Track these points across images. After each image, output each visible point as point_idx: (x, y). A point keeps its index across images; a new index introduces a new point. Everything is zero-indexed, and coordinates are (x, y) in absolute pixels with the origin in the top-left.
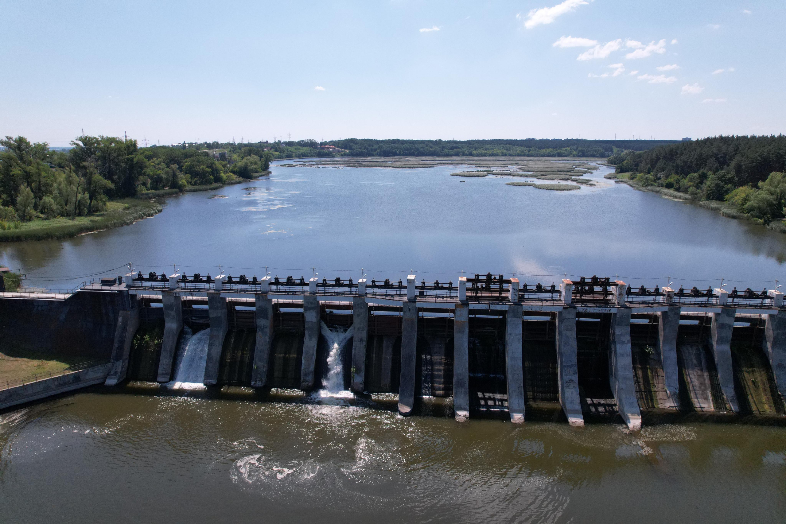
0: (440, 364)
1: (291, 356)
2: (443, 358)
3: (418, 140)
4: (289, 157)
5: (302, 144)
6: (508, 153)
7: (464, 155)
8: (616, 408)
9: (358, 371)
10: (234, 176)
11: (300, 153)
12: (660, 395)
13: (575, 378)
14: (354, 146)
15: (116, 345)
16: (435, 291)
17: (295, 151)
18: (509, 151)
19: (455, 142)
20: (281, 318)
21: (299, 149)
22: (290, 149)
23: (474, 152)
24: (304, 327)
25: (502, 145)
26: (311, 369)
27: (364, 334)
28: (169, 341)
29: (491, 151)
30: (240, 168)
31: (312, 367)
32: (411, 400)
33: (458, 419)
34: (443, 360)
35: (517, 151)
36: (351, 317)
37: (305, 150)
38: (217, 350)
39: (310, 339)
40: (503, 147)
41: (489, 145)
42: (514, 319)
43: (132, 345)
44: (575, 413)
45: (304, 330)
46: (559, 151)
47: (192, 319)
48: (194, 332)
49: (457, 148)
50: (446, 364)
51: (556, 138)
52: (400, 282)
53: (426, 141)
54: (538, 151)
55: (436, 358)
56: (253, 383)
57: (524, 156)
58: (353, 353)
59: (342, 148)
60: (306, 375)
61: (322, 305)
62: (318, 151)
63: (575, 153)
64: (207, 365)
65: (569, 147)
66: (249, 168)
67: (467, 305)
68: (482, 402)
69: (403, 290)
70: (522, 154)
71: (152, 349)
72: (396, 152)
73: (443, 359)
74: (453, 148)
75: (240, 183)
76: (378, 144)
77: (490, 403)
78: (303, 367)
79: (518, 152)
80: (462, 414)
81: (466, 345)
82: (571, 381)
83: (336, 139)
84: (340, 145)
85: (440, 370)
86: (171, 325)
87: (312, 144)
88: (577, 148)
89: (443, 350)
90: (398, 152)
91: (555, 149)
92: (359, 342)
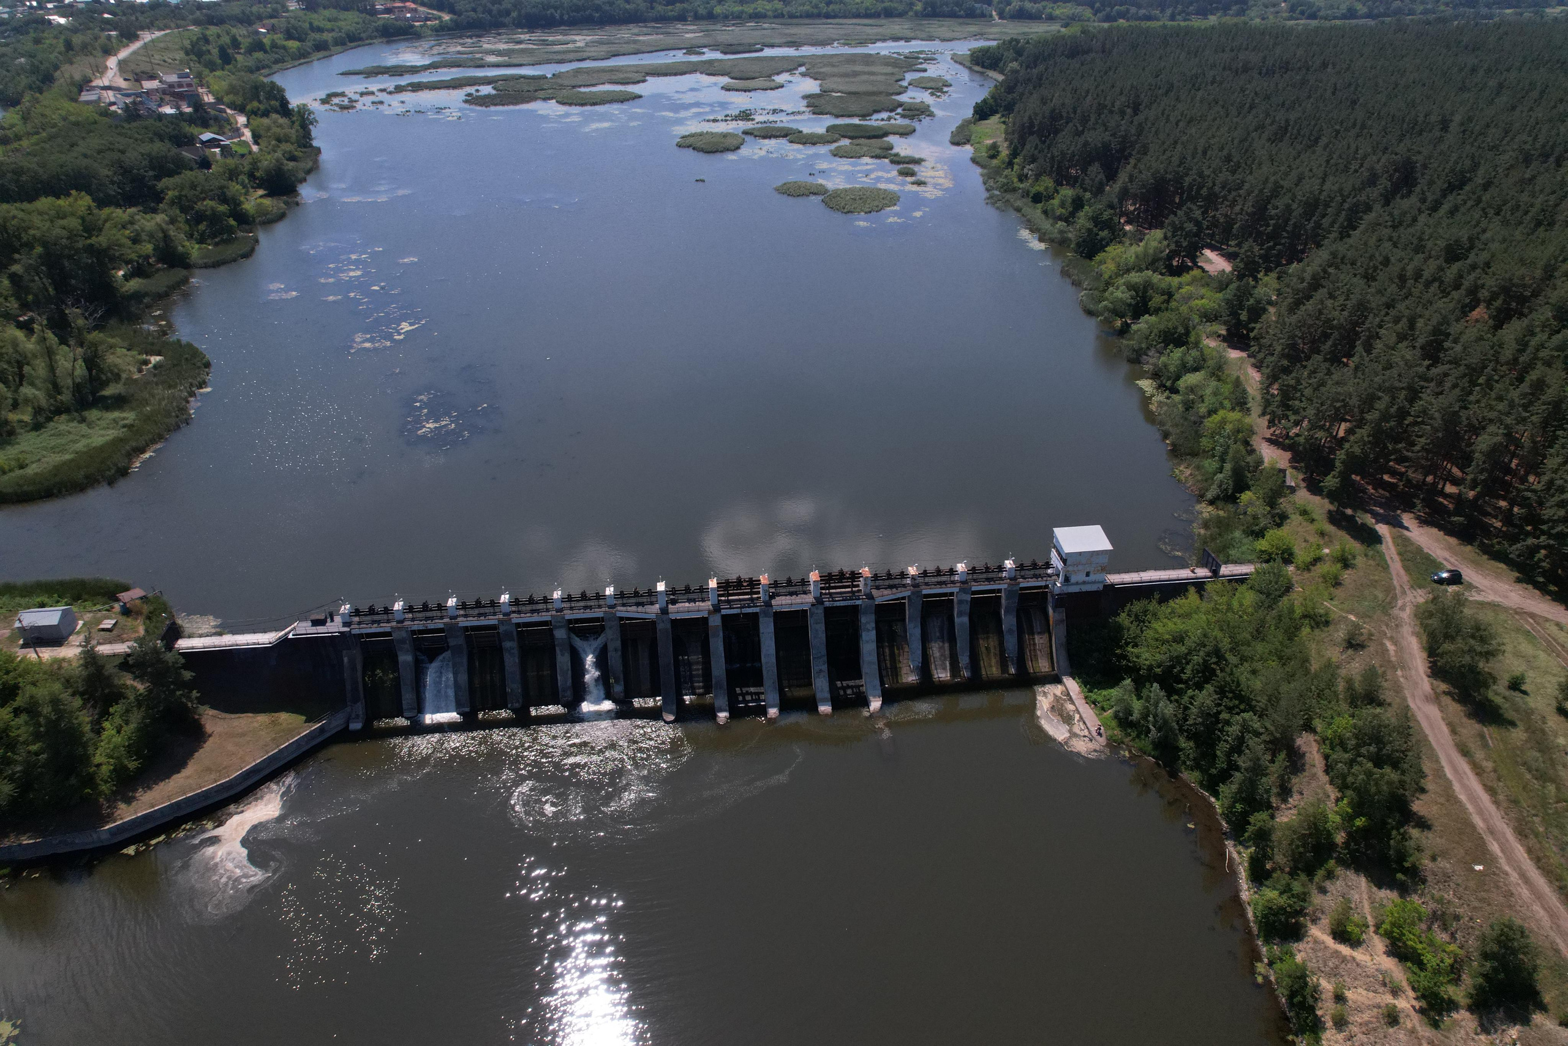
0: (697, 663)
1: (546, 673)
2: (700, 658)
8: (863, 689)
9: (617, 681)
10: (266, 198)
12: (905, 670)
13: (825, 667)
15: (348, 687)
20: (527, 638)
24: (553, 643)
26: (568, 682)
27: (618, 640)
28: (407, 675)
32: (674, 707)
33: (718, 720)
34: (700, 661)
36: (601, 628)
38: (463, 678)
39: (562, 655)
42: (765, 620)
43: (365, 683)
44: (824, 701)
45: (555, 648)
47: (424, 645)
48: (431, 661)
50: (703, 665)
55: (693, 658)
58: (609, 661)
59: (432, 8)
60: (564, 691)
61: (571, 621)
66: (285, 170)
67: (720, 610)
68: (741, 698)
69: (653, 597)
71: (388, 684)
77: (748, 698)
78: (559, 683)
80: (723, 715)
81: (721, 648)
82: (821, 671)
85: (698, 670)
86: (405, 658)
89: (700, 652)
92: (614, 651)
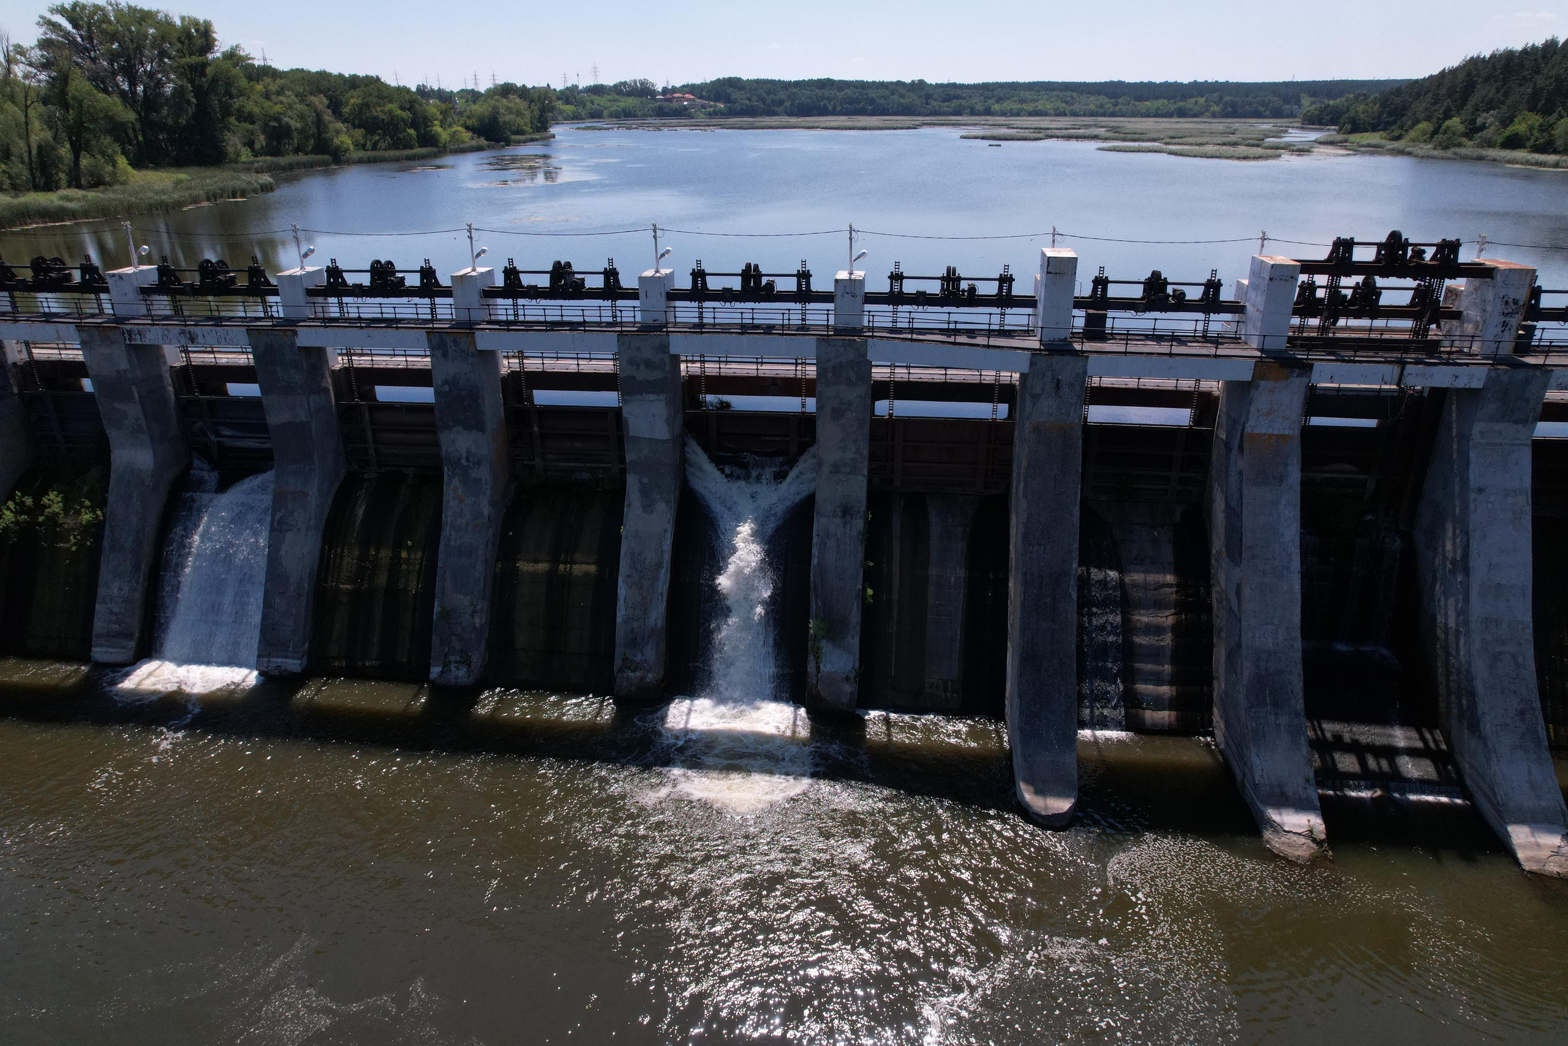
0: (1158, 603)
1: (578, 569)
2: (1167, 583)
3: (874, 82)
4: (596, 115)
5: (620, 90)
6: (1068, 109)
7: (973, 113)
9: (834, 631)
10: (466, 135)
11: (620, 109)
14: (736, 95)
16: (1148, 315)
17: (609, 104)
18: (1072, 104)
19: (954, 86)
20: (536, 429)
21: (618, 101)
22: (597, 99)
23: (996, 107)
24: (622, 460)
25: (1055, 93)
26: (651, 622)
27: (857, 487)
28: (128, 515)
29: (1033, 105)
30: (481, 119)
31: (657, 614)
33: (1277, 843)
34: (1168, 590)
35: (1087, 105)
36: (805, 424)
37: (630, 102)
39: (648, 508)
40: (1058, 96)
41: (1028, 93)
42: (1497, 426)
45: (623, 472)
46: (1181, 104)
47: (218, 435)
48: (223, 486)
49: (958, 97)
50: (1181, 607)
51: (1171, 80)
52: (1006, 280)
53: (891, 83)
54: (1134, 105)
55: (1140, 580)
56: (435, 671)
57: (1104, 115)
58: (815, 561)
59: (709, 99)
60: (633, 643)
61: (691, 377)
62: (658, 104)
63: (1215, 108)
64: (267, 604)
65: (1202, 96)
66: (501, 120)
67: (1306, 368)
69: (1015, 310)
70: (1101, 110)
71: (72, 543)
72: (825, 107)
73: (1169, 585)
74: (948, 99)
75: (479, 149)
76: (787, 90)
78: (621, 614)
79: (1092, 107)
80: (1295, 825)
81: (1291, 531)
83: (698, 81)
84: (704, 93)
85: (1158, 630)
86: (136, 457)
87: (643, 91)
88: (1221, 98)
89: (1167, 551)
90: (830, 108)
91: (1172, 101)
92: (838, 520)
